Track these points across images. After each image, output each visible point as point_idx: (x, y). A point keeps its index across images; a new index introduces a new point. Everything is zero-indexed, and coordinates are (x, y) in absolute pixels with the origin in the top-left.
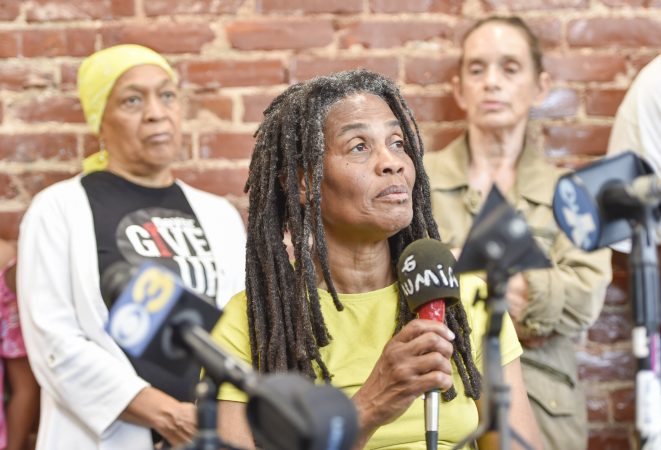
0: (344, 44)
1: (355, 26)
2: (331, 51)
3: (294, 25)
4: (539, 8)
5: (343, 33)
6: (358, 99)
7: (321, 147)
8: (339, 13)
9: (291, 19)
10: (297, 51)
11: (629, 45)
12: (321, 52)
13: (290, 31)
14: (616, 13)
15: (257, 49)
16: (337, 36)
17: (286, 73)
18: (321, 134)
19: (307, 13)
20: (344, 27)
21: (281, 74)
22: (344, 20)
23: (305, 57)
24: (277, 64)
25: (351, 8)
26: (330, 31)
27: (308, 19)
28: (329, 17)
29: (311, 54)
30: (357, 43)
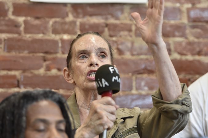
0: (48, 69)
1: (54, 59)
2: (42, 71)
3: (23, 58)
4: (146, 54)
5: (47, 63)
6: (44, 103)
7: (24, 124)
8: (46, 53)
9: (22, 55)
10: (24, 71)
11: (190, 74)
12: (36, 72)
13: (21, 61)
14: (184, 58)
15: (4, 69)
16: (45, 64)
17: (18, 81)
18: (24, 118)
19: (29, 53)
20: (48, 60)
21: (16, 82)
22: (49, 56)
23: (28, 74)
24: (14, 77)
25: (52, 51)
26: (42, 62)
27: (31, 55)
28: (42, 55)
29: (32, 73)
30: (55, 68)
